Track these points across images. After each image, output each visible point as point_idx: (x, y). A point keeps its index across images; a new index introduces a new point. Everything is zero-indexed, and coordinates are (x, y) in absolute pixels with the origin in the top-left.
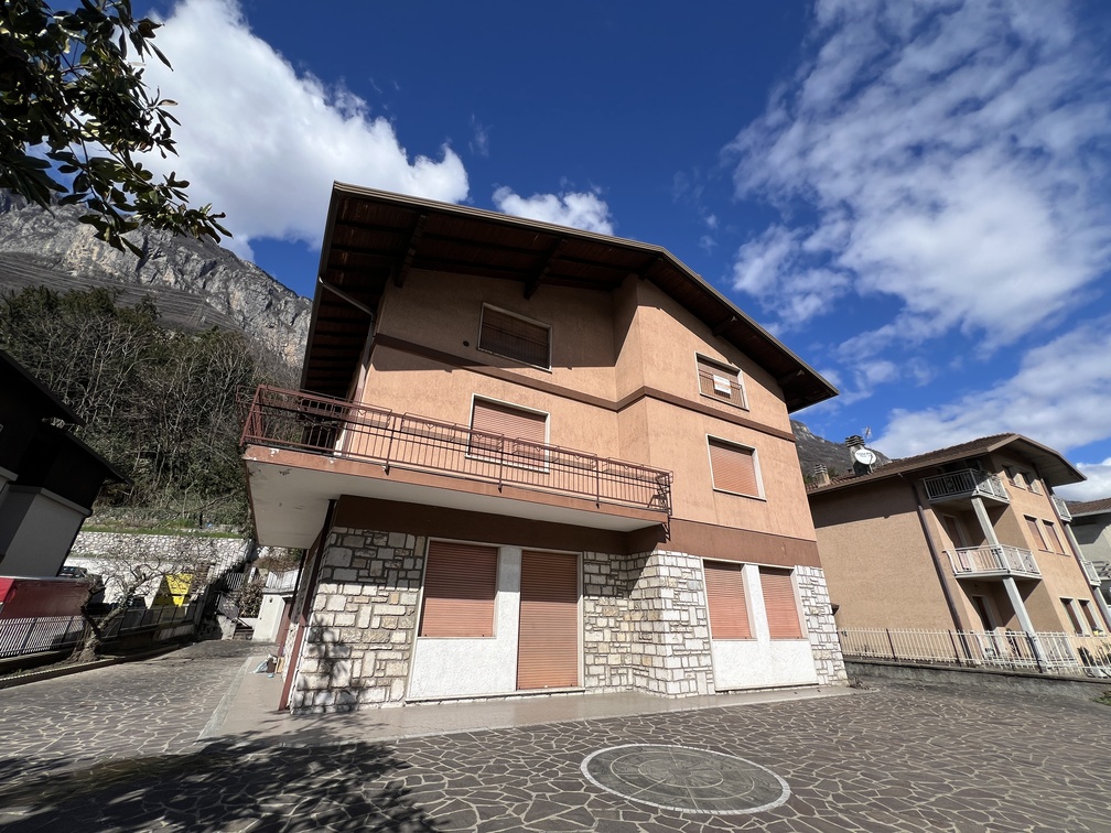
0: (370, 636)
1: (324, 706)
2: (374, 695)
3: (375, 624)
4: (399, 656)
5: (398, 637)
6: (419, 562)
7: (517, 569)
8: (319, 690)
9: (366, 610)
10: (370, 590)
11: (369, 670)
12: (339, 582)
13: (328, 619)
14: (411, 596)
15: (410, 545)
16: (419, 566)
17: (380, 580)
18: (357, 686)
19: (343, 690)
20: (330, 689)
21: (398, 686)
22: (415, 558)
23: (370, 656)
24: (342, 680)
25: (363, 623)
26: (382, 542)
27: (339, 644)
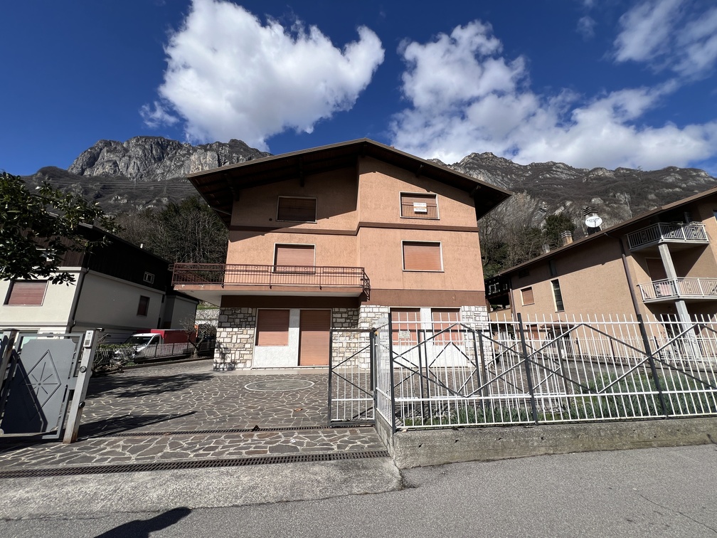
0: (237, 346)
1: (223, 369)
2: (240, 365)
3: (239, 341)
4: (248, 352)
5: (248, 346)
6: (254, 318)
7: (298, 318)
8: (221, 363)
9: (235, 337)
10: (236, 330)
11: (237, 357)
12: (224, 327)
13: (221, 340)
14: (252, 331)
15: (250, 312)
16: (254, 320)
17: (239, 326)
18: (234, 363)
19: (229, 363)
20: (225, 363)
21: (248, 364)
22: (252, 317)
23: (237, 352)
24: (228, 360)
25: (234, 341)
26: (239, 312)
27: (226, 348)
